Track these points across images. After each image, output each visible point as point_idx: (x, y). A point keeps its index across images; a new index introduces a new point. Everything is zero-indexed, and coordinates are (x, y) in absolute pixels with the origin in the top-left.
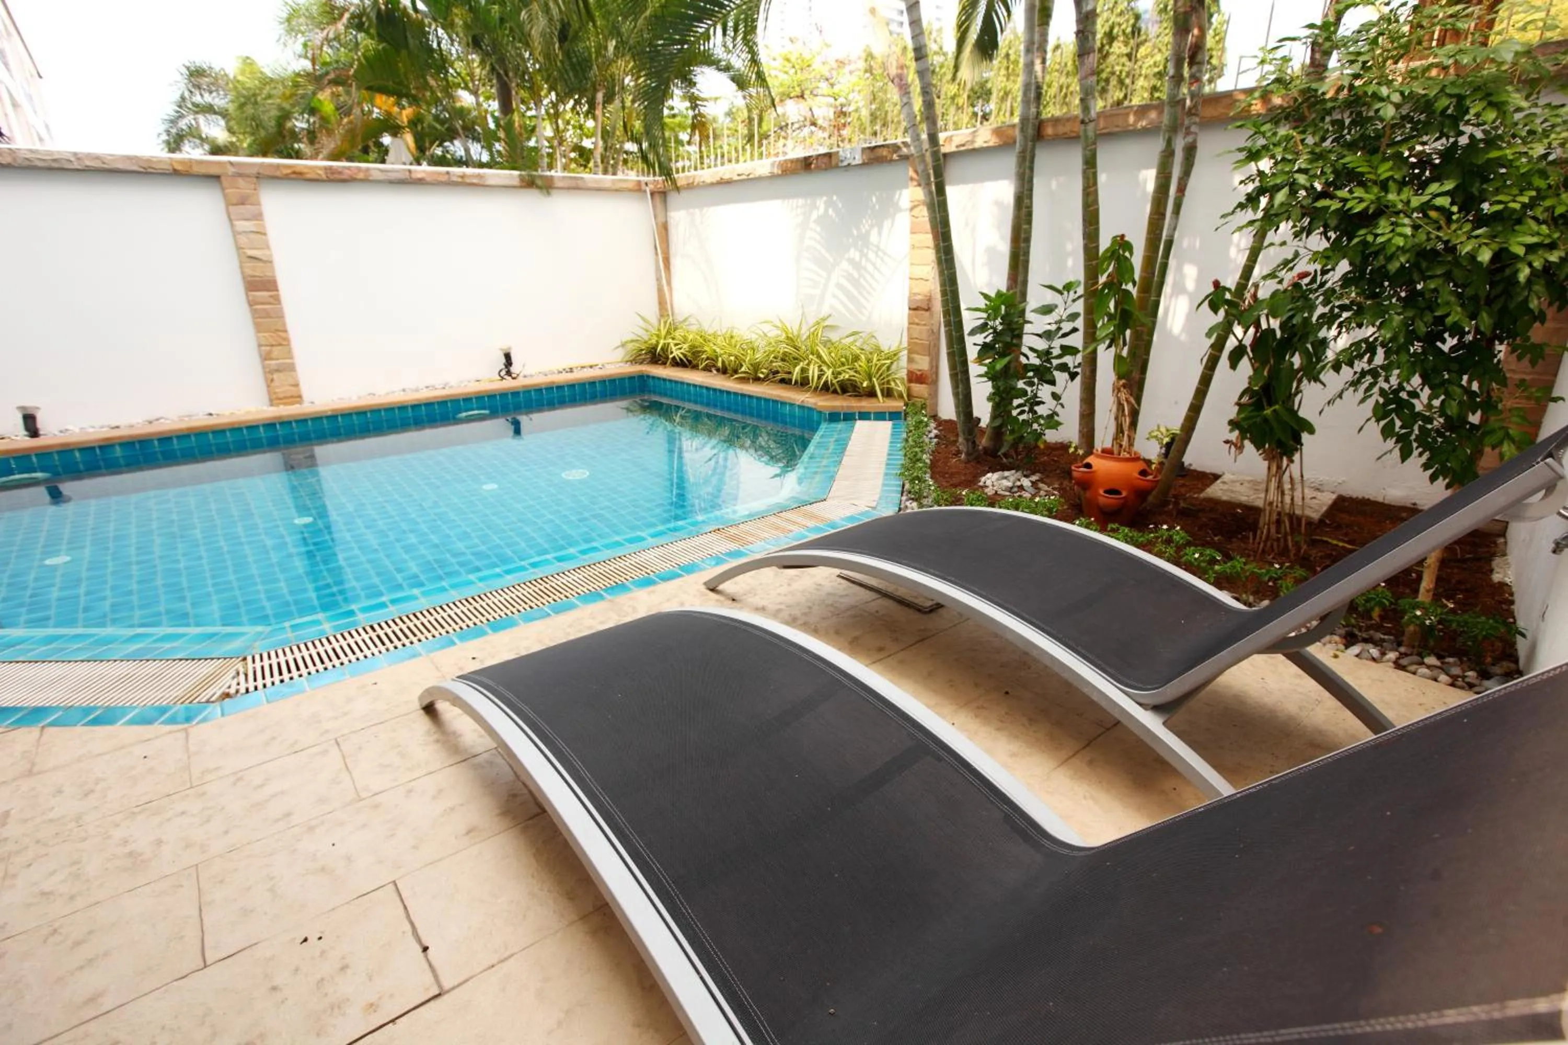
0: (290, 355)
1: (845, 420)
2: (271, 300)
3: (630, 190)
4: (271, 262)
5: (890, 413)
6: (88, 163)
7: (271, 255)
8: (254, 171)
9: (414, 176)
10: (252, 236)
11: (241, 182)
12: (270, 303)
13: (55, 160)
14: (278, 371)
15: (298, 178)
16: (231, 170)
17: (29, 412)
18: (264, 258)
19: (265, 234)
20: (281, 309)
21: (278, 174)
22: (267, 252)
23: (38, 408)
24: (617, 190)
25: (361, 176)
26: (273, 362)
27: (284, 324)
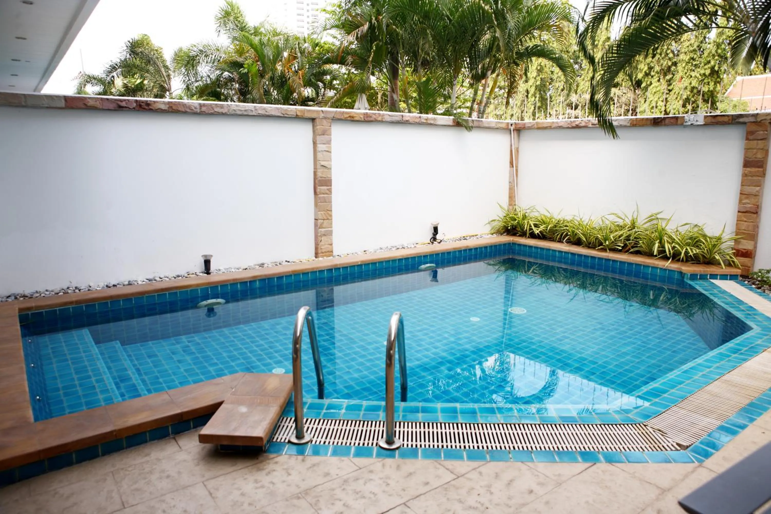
0: (330, 225)
1: (700, 279)
2: (327, 192)
3: (503, 129)
4: (331, 169)
5: (731, 275)
6: (260, 112)
7: (331, 165)
8: (331, 116)
9: (405, 119)
10: (325, 153)
11: (325, 122)
12: (327, 194)
13: (246, 110)
14: (325, 235)
15: (352, 120)
16: (322, 115)
17: (208, 258)
18: (328, 167)
19: (330, 152)
20: (331, 197)
21: (342, 117)
22: (329, 162)
23: (212, 256)
24: (497, 128)
25: (380, 119)
26: (323, 230)
27: (331, 207)
